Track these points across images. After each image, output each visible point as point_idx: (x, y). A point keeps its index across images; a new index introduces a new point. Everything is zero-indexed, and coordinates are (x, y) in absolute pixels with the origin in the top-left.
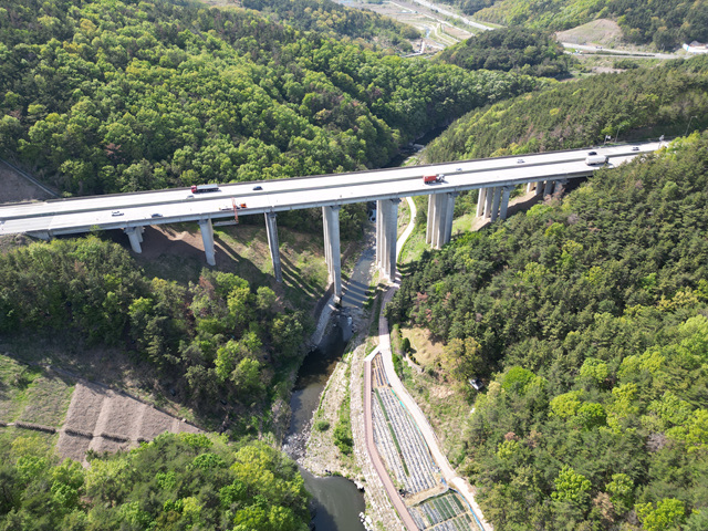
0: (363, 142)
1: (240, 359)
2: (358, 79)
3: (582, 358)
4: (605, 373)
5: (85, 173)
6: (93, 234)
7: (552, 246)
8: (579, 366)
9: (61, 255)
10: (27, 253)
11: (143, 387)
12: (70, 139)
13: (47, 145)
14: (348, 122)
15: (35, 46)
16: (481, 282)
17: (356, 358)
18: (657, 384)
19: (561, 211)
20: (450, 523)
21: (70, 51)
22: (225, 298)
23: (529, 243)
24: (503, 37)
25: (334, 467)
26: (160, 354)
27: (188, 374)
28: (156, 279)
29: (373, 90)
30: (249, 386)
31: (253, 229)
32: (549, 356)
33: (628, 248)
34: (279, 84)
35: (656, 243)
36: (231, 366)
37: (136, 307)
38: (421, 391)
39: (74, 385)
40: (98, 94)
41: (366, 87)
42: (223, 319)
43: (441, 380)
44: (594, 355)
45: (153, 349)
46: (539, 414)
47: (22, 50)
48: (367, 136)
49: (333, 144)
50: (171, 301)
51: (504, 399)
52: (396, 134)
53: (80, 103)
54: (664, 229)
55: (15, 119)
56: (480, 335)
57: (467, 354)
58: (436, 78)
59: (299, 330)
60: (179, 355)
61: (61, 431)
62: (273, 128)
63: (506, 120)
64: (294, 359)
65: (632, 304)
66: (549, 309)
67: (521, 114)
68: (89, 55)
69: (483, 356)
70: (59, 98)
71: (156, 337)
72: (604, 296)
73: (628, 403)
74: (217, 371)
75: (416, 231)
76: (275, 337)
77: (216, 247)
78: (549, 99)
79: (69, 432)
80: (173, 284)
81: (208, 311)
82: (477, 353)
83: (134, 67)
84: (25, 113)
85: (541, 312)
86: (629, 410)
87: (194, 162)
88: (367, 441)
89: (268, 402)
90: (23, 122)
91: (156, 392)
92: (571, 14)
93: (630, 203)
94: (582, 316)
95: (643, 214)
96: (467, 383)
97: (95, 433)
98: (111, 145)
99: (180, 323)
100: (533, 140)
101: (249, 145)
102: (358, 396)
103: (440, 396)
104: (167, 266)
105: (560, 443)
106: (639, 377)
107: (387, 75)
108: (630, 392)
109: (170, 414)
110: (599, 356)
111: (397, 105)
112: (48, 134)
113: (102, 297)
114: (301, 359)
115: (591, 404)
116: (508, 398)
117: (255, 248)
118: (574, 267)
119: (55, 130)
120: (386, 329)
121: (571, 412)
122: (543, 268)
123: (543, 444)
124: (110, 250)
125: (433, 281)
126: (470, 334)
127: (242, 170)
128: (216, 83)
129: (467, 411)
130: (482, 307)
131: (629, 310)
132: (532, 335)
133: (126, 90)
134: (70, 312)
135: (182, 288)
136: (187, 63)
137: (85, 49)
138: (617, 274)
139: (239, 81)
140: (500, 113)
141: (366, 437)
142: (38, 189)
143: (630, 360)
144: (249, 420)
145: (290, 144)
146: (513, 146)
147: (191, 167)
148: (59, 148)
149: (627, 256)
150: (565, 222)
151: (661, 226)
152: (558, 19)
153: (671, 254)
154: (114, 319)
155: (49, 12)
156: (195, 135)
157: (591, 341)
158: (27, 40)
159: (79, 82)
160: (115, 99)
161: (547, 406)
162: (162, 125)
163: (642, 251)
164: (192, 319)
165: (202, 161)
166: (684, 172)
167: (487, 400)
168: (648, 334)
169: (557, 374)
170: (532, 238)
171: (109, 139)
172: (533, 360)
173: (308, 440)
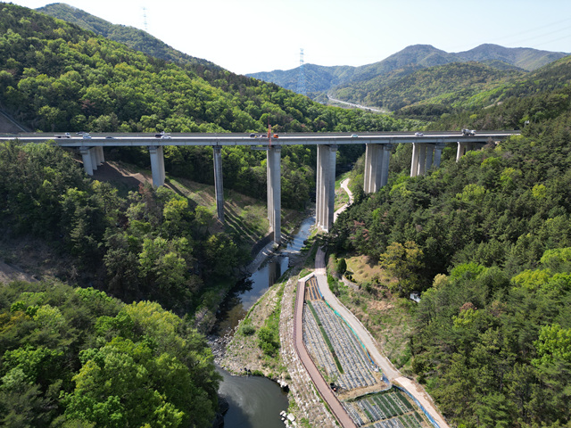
0: (308, 150)
1: (165, 252)
2: (306, 114)
5: (59, 118)
9: (9, 147)
12: (52, 92)
15: (45, 40)
20: (395, 420)
21: (72, 47)
22: (162, 207)
25: (255, 366)
27: (107, 256)
28: (96, 181)
29: (319, 122)
34: (242, 107)
37: (69, 196)
38: (358, 303)
40: (87, 72)
41: (313, 120)
43: (380, 295)
55: (10, 74)
56: (422, 243)
59: (233, 250)
62: (231, 121)
64: (226, 278)
69: (425, 263)
74: (141, 261)
76: (208, 251)
82: (419, 259)
83: (122, 66)
87: (157, 125)
88: (295, 341)
89: (192, 309)
90: (15, 77)
96: (409, 299)
98: (87, 102)
102: (289, 307)
103: (379, 308)
112: (35, 86)
113: (38, 184)
117: (202, 195)
118: (515, 186)
119: (41, 84)
120: (323, 261)
121: (539, 282)
122: (483, 189)
130: (422, 220)
137: (84, 48)
141: (295, 338)
142: (14, 126)
147: (153, 127)
148: (41, 97)
154: (45, 207)
156: (163, 109)
159: (73, 64)
160: (100, 77)
161: (508, 282)
162: (133, 97)
171: (86, 98)
173: (230, 342)
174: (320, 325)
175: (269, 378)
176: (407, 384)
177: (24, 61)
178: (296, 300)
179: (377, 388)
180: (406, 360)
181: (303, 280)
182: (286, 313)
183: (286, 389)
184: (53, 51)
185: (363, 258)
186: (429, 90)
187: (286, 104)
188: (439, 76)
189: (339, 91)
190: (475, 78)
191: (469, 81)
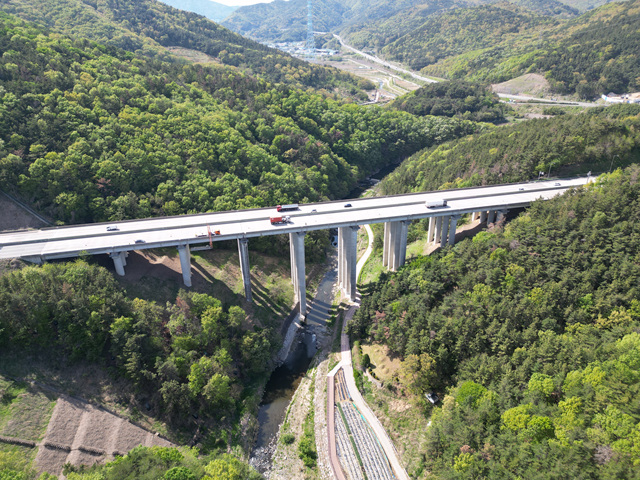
0: (326, 177)
1: (212, 374)
2: (321, 124)
3: (529, 373)
4: (551, 388)
5: (78, 204)
6: (81, 258)
7: (496, 269)
8: (527, 380)
9: (51, 277)
10: (20, 276)
11: (120, 402)
12: (65, 175)
13: (44, 180)
14: (312, 159)
15: (40, 95)
16: (434, 302)
17: (319, 374)
18: (600, 398)
19: (503, 237)
21: (70, 99)
22: (199, 317)
23: (476, 266)
24: (446, 89)
26: (137, 370)
27: (163, 389)
28: (137, 299)
29: (335, 133)
30: (220, 401)
31: (226, 253)
32: (499, 371)
33: (565, 271)
34: (252, 127)
35: (591, 267)
36: (203, 381)
37: (117, 326)
38: (380, 405)
39: (55, 399)
40: (93, 135)
41: (329, 130)
42: (197, 336)
43: (400, 394)
44: (540, 370)
45: (131, 365)
46: (492, 428)
47: (29, 98)
48: (329, 172)
49: (299, 178)
50: (150, 320)
51: (458, 413)
52: (354, 170)
53: (76, 143)
54: (596, 254)
55: (18, 157)
56: (435, 351)
57: (422, 369)
58: (389, 123)
59: (266, 348)
60: (155, 371)
61: (41, 445)
62: (246, 165)
63: (451, 158)
64: (262, 374)
65: (573, 322)
66: (497, 326)
67: (464, 152)
68: (87, 103)
69: (437, 371)
70: (58, 139)
71: (134, 353)
72: (546, 315)
73: (573, 416)
74: (190, 386)
75: (374, 255)
76: (244, 353)
77: (192, 269)
78: (488, 141)
79: (49, 446)
80: (152, 304)
81: (183, 329)
82: (432, 368)
83: (126, 113)
84: (27, 151)
85: (489, 330)
86: (575, 422)
87: (175, 194)
88: (330, 454)
89: (237, 416)
90: (24, 160)
91: (132, 407)
92: (505, 69)
93: (564, 230)
94: (527, 333)
95: (577, 241)
96: (424, 397)
97: (73, 447)
98: (102, 180)
99: (157, 340)
100: (476, 175)
101: (225, 179)
102: (322, 410)
103: (398, 409)
104: (148, 288)
105: (512, 455)
106: (582, 391)
107: (347, 120)
108: (575, 405)
109: (144, 428)
110: (545, 371)
111: (355, 146)
112: (47, 170)
113: (86, 316)
114: (269, 374)
115: (540, 418)
116: (462, 412)
117: (228, 271)
118: (517, 288)
119: (53, 167)
120: (348, 346)
121: (521, 425)
122: (490, 289)
123: (496, 457)
124: (96, 272)
125: (390, 300)
126: (425, 351)
127: (218, 201)
128: (197, 126)
129: (424, 424)
130: (435, 325)
131: (570, 328)
132: (482, 351)
133: (118, 132)
134: (56, 330)
135: (160, 308)
136: (172, 110)
137: (83, 97)
138: (557, 295)
139: (217, 125)
140: (446, 152)
141: (330, 450)
142: (33, 218)
143: (574, 375)
144: (218, 433)
145: (261, 179)
146: (458, 181)
147: (172, 199)
148: (55, 183)
149: (565, 278)
150: (507, 247)
151: (593, 252)
152: (493, 74)
153: (604, 277)
154: (96, 337)
155: (54, 67)
156: (177, 170)
157: (537, 357)
158: (33, 90)
159: (76, 125)
160: (108, 140)
161: (499, 419)
162: (148, 162)
163: (578, 274)
164: (169, 336)
165: (182, 193)
166: (611, 203)
167: (442, 413)
168: (588, 350)
169: (507, 388)
170: (478, 262)
171: (100, 174)
172: (484, 374)
174: (350, 433)
177: (26, 134)
178: (327, 402)
181: (332, 374)
182: (319, 418)
184: (52, 110)
185: (385, 348)
188: (467, 21)
189: (353, 35)
190: (507, 26)
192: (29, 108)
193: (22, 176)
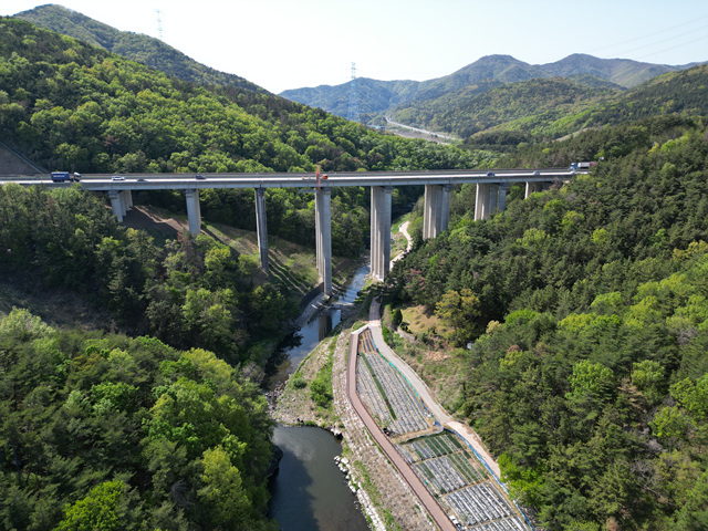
0: (362, 189)
1: (210, 304)
2: (359, 146)
5: (79, 157)
7: (551, 216)
12: (70, 127)
15: (55, 65)
20: (445, 459)
21: (87, 72)
22: (203, 256)
25: (307, 417)
27: (150, 308)
28: (131, 229)
29: (374, 155)
34: (283, 137)
37: (104, 245)
38: (413, 354)
40: (106, 102)
41: (367, 152)
43: (437, 346)
47: (42, 66)
52: (395, 193)
53: (86, 105)
54: (667, 200)
56: (479, 290)
57: (463, 304)
59: (280, 302)
62: (274, 157)
68: (104, 78)
70: (67, 99)
71: (120, 271)
74: (185, 314)
76: (254, 303)
82: (475, 306)
83: (146, 93)
84: (32, 105)
87: (190, 163)
88: (348, 392)
90: (27, 110)
93: (629, 182)
96: (466, 349)
98: (110, 138)
101: (248, 163)
102: (342, 360)
103: (435, 359)
107: (388, 146)
110: (611, 291)
112: (50, 121)
113: (69, 234)
114: (283, 336)
117: (243, 243)
118: (576, 231)
119: (57, 118)
120: (377, 313)
122: (543, 234)
123: (551, 354)
128: (222, 115)
130: (480, 267)
133: (134, 105)
137: (102, 74)
138: (623, 234)
139: (244, 119)
141: (348, 389)
147: (186, 166)
148: (58, 133)
152: (547, 131)
158: (49, 61)
159: (90, 92)
160: (122, 108)
161: (554, 326)
165: (198, 164)
166: (681, 156)
171: (109, 133)
173: (281, 396)
174: (374, 376)
175: (323, 428)
176: (458, 428)
177: (34, 91)
178: (348, 354)
179: (429, 432)
180: (458, 406)
181: (356, 333)
182: (338, 366)
183: (340, 437)
184: (66, 77)
185: (421, 308)
186: (507, 112)
187: (335, 133)
188: (519, 95)
189: (399, 112)
190: (561, 98)
191: (553, 101)
192: (41, 72)
193: (23, 123)
